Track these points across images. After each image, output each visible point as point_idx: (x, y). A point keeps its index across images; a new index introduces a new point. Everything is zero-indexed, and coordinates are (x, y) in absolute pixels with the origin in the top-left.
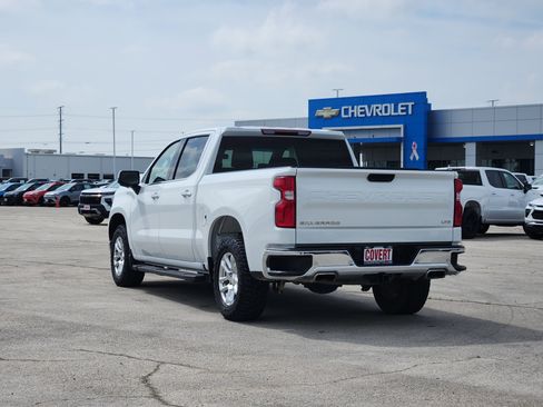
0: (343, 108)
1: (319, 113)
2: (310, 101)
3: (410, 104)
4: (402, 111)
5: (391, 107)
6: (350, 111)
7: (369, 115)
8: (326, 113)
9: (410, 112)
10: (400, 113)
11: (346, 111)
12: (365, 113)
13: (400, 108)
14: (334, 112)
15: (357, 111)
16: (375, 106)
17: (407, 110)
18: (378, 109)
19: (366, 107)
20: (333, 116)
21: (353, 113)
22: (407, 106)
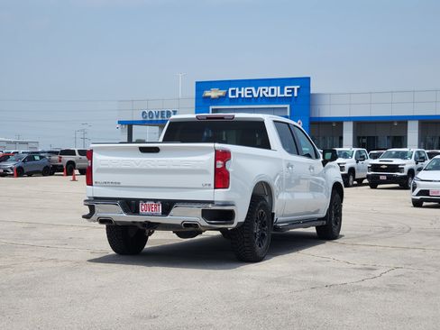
0: (230, 89)
1: (207, 93)
2: (197, 83)
3: (296, 88)
4: (288, 93)
5: (277, 89)
6: (237, 92)
7: (256, 95)
8: (214, 93)
9: (296, 95)
10: (286, 95)
11: (234, 92)
12: (252, 94)
13: (286, 91)
14: (221, 93)
15: (244, 92)
16: (262, 88)
17: (293, 93)
18: (265, 91)
19: (253, 89)
20: (220, 97)
21: (240, 94)
22: (293, 89)
